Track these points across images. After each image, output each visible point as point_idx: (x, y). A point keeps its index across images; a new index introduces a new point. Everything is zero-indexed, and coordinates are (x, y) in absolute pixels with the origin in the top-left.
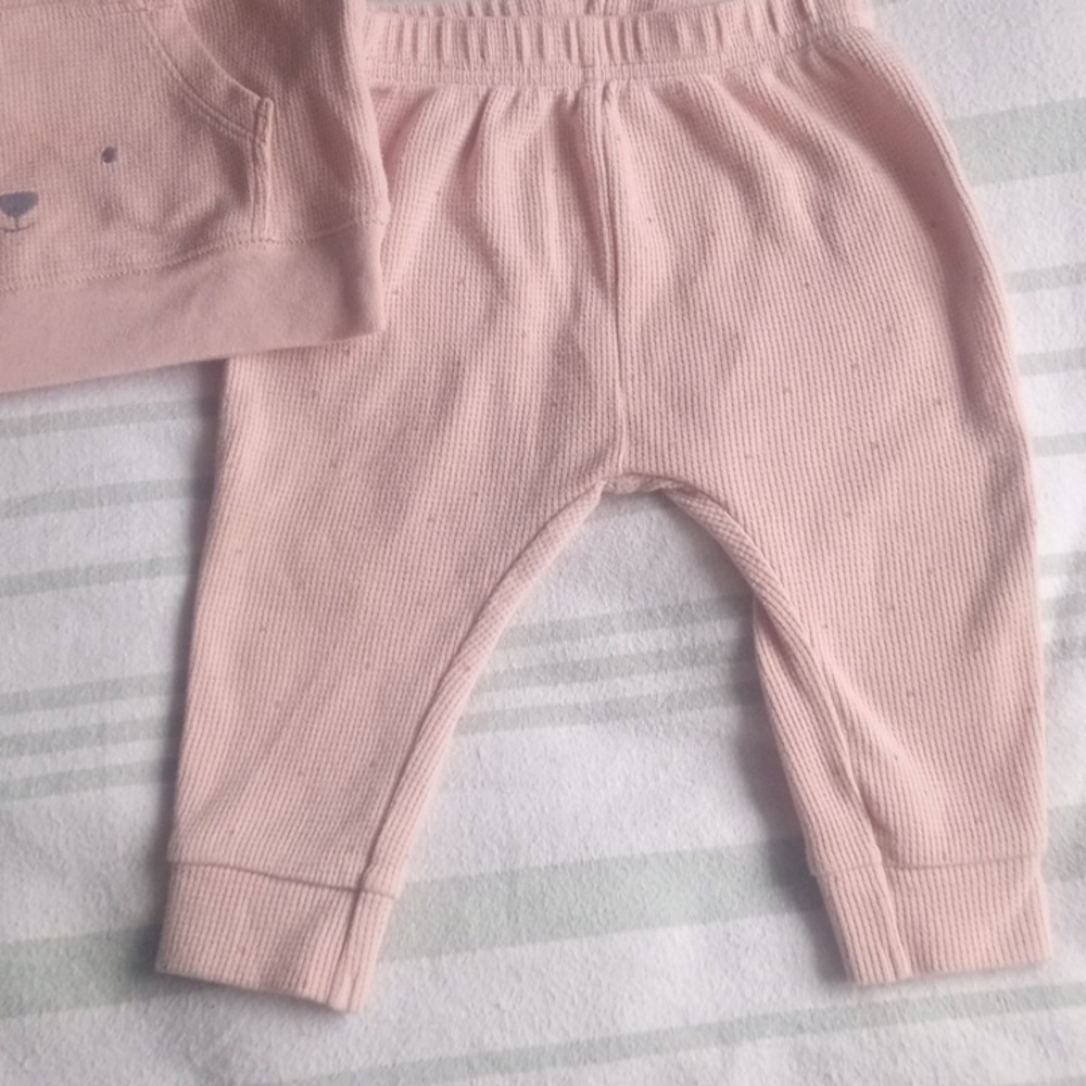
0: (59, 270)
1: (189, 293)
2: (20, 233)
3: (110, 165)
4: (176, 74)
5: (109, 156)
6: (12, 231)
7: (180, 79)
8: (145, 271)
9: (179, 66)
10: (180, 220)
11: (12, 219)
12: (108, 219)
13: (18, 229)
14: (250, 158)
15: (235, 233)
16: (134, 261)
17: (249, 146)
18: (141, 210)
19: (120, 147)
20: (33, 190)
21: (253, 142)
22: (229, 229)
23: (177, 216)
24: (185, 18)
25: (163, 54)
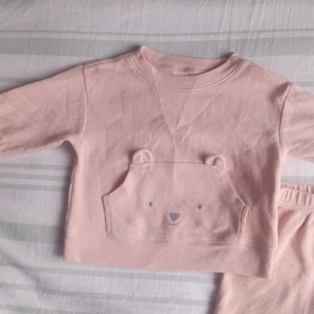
0: (183, 238)
1: (217, 252)
2: (175, 226)
3: (200, 210)
4: (222, 189)
5: (200, 207)
6: (173, 225)
7: (223, 191)
8: (206, 243)
9: (223, 187)
10: (217, 231)
11: (173, 221)
12: (198, 225)
13: (174, 225)
14: (240, 221)
15: (233, 241)
16: (203, 240)
17: (240, 217)
18: (207, 225)
19: (203, 205)
20: (179, 213)
21: (242, 216)
22: (231, 240)
23: (217, 230)
24: (226, 173)
25: (219, 183)
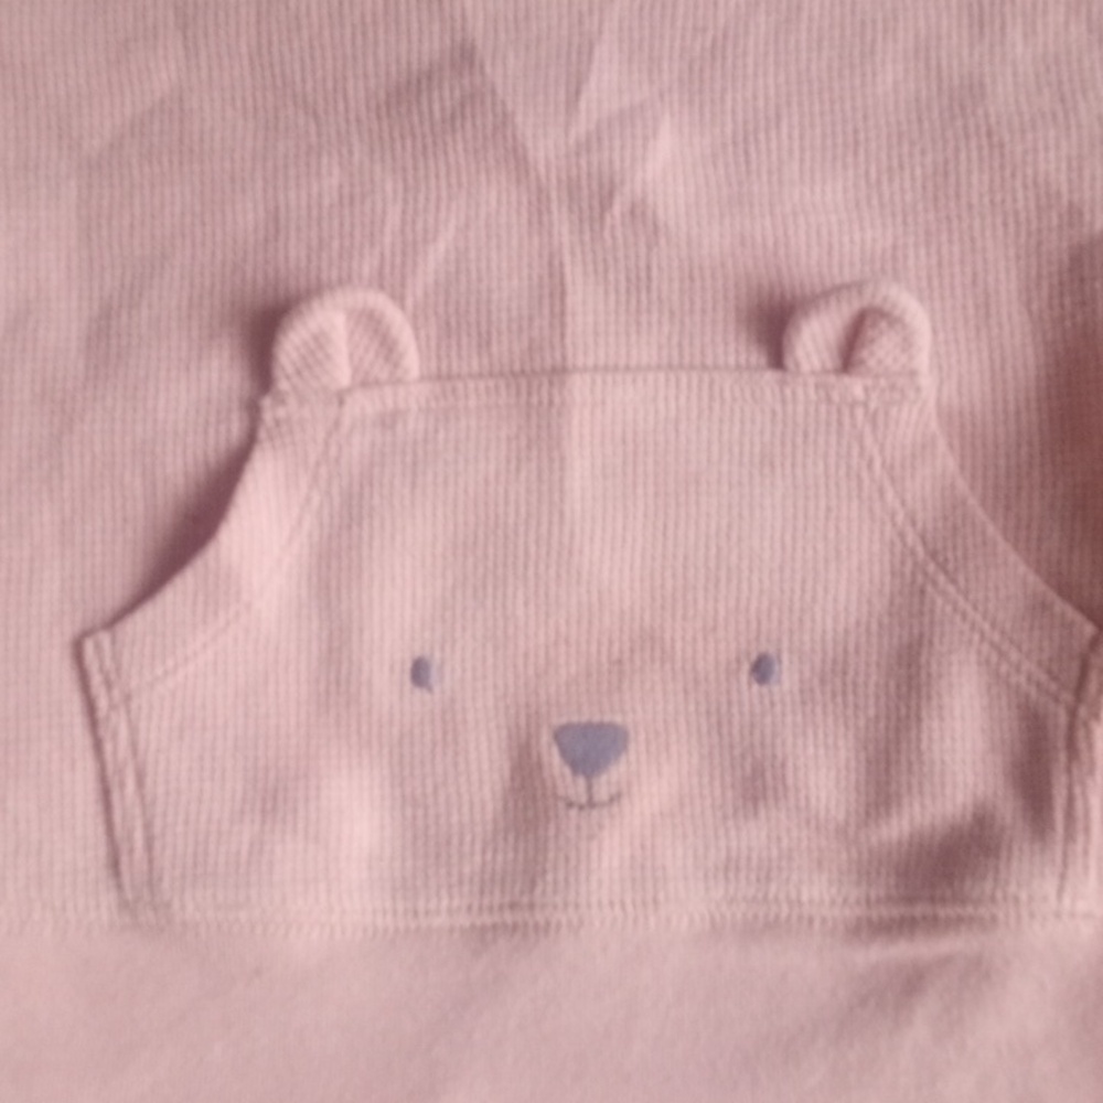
0: (661, 896)
1: (912, 982)
2: (595, 813)
3: (765, 689)
4: (911, 538)
5: (762, 669)
6: (581, 808)
7: (920, 550)
8: (824, 921)
9: (920, 525)
10: (897, 828)
11: (581, 781)
12: (755, 800)
13: (591, 804)
14: (1061, 744)
15: (1024, 896)
16: (805, 898)
17: (1063, 719)
18: (823, 795)
19: (785, 657)
20: (618, 719)
21: (1073, 713)
22: (1012, 888)
23: (894, 821)
24: (934, 425)
25: (890, 495)
